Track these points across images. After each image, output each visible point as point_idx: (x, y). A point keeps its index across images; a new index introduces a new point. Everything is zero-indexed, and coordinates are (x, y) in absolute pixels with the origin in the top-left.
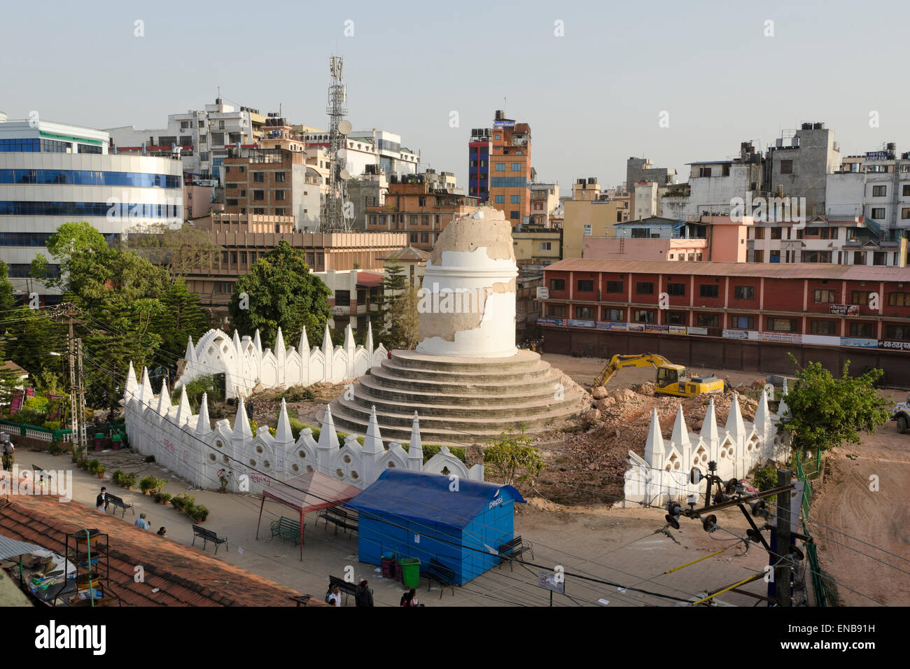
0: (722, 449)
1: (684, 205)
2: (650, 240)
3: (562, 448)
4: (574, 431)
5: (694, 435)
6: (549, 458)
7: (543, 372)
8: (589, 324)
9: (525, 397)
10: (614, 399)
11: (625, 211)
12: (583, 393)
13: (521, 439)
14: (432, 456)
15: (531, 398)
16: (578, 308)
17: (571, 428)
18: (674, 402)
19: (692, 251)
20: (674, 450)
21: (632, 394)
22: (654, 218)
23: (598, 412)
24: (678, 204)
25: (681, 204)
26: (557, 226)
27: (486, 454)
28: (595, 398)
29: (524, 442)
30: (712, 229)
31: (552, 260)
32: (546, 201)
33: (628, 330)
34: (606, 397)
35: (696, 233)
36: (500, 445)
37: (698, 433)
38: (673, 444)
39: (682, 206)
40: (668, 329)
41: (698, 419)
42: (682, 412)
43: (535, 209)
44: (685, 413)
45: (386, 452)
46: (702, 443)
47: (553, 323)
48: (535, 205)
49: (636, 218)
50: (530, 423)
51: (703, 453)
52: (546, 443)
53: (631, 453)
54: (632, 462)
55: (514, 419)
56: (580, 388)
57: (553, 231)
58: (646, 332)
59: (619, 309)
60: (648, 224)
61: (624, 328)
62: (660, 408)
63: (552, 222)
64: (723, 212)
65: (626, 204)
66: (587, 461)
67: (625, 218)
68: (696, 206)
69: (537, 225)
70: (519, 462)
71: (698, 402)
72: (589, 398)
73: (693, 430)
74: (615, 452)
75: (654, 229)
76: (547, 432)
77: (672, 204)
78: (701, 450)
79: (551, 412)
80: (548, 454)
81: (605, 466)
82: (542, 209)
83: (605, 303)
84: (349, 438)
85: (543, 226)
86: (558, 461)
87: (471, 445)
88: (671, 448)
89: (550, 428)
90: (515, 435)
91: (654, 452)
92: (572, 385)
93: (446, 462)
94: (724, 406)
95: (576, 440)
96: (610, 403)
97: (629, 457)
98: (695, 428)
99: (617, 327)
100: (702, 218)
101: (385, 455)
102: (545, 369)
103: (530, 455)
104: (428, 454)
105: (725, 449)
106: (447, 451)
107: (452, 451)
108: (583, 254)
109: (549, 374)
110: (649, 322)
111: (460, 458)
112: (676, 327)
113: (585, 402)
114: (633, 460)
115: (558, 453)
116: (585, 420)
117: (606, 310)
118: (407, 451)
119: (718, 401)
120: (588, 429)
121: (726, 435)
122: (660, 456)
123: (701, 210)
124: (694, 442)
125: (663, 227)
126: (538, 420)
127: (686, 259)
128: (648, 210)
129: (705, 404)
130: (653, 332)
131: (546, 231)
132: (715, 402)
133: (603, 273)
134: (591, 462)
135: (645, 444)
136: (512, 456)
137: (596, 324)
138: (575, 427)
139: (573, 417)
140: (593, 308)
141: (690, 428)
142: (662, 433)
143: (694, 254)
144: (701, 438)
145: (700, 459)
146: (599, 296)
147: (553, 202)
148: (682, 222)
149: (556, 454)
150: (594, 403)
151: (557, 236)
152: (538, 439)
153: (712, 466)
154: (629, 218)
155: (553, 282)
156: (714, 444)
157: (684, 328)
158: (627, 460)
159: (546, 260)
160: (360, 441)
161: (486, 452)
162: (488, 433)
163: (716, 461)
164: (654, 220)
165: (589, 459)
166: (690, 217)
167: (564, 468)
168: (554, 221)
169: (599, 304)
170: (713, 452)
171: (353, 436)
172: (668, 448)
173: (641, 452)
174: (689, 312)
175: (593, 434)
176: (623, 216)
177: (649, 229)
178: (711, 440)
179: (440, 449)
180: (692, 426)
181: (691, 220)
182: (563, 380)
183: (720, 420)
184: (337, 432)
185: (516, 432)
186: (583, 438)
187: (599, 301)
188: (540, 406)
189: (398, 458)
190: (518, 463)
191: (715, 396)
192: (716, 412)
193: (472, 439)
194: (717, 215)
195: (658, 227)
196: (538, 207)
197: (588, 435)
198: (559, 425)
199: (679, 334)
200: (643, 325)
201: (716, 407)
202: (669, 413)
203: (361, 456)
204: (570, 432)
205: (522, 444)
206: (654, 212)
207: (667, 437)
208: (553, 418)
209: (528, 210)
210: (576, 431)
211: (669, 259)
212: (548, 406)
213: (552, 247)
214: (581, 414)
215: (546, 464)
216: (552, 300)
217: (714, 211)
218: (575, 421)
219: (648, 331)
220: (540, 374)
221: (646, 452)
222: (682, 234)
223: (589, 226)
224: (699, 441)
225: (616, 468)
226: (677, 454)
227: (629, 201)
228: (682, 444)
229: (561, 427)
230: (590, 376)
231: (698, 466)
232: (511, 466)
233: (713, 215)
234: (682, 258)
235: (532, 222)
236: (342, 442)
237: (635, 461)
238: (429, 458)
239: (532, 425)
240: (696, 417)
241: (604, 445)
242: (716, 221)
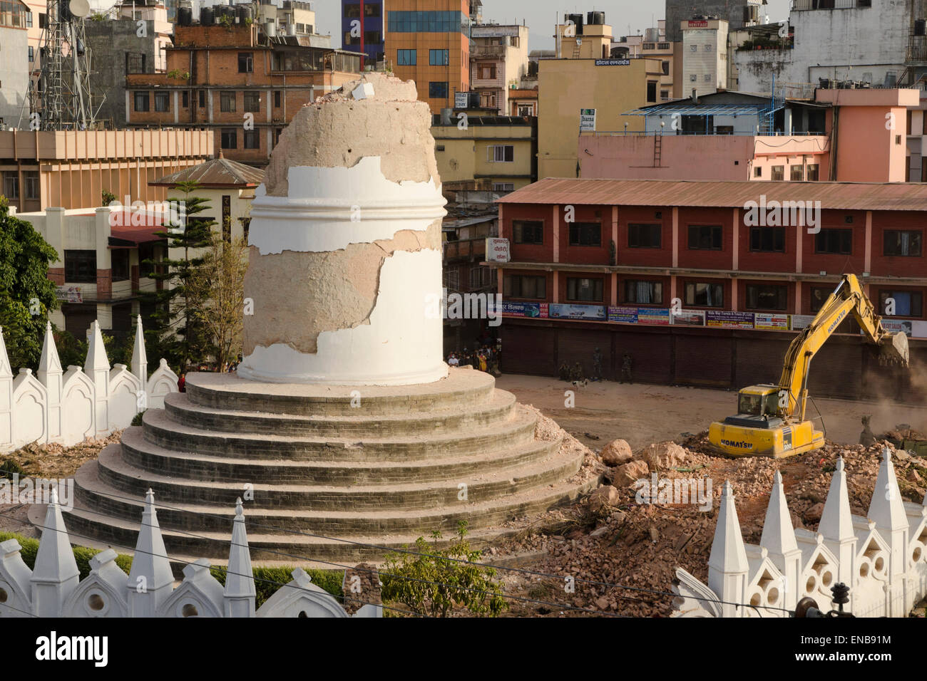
0: (861, 560)
1: (781, 66)
2: (715, 139)
3: (541, 567)
4: (565, 531)
5: (806, 533)
6: (515, 589)
7: (501, 413)
8: (593, 312)
9: (464, 465)
10: (645, 465)
11: (664, 80)
12: (582, 454)
13: (458, 550)
14: (273, 591)
15: (476, 466)
16: (569, 279)
17: (560, 525)
18: (765, 467)
19: (798, 161)
20: (767, 565)
21: (682, 453)
22: (721, 93)
23: (613, 493)
24: (769, 64)
25: (775, 65)
26: (524, 113)
27: (386, 584)
28: (608, 463)
29: (464, 557)
30: (837, 115)
31: (516, 183)
32: (502, 59)
33: (671, 322)
34: (629, 460)
35: (805, 123)
36: (415, 565)
37: (815, 529)
38: (765, 553)
39: (778, 69)
40: (752, 320)
41: (814, 501)
42: (781, 486)
43: (480, 77)
44: (786, 489)
45: (177, 585)
46: (821, 549)
47: (519, 311)
48: (480, 69)
49: (686, 94)
50: (475, 517)
51: (825, 569)
52: (507, 558)
53: (681, 572)
54: (682, 591)
55: (442, 510)
56: (576, 443)
57: (517, 122)
58: (710, 326)
59: (653, 280)
60: (711, 106)
61: (663, 318)
62: (739, 481)
63: (515, 104)
64: (859, 80)
65: (665, 65)
66: (593, 591)
67: (664, 94)
68: (806, 68)
69: (483, 110)
70: (455, 597)
71: (815, 467)
72: (594, 463)
73: (805, 523)
74: (649, 572)
75: (722, 117)
76: (510, 535)
77: (758, 66)
78: (819, 563)
79: (517, 494)
80: (513, 580)
81: (628, 601)
82: (493, 76)
83: (626, 269)
84: (99, 557)
85: (496, 111)
86: (534, 595)
87: (354, 565)
88: (760, 560)
89: (516, 527)
90: (444, 544)
91: (726, 570)
92: (560, 438)
93: (302, 602)
94: (866, 474)
95: (570, 550)
96: (638, 472)
97: (677, 582)
98: (808, 519)
99: (649, 318)
100: (819, 92)
101: (176, 591)
102: (505, 406)
103: (476, 582)
104: (267, 585)
105: (866, 559)
106: (305, 578)
107: (315, 578)
108: (578, 169)
109: (512, 416)
110: (715, 305)
111: (331, 593)
112: (769, 316)
113: (588, 471)
114: (686, 586)
115: (534, 576)
116: (586, 508)
117: (627, 283)
118: (222, 581)
119: (853, 463)
120: (593, 527)
121: (869, 531)
122: (739, 578)
123: (816, 76)
124: (806, 546)
125: (740, 112)
126: (492, 511)
127: (787, 177)
128: (709, 78)
129: (826, 470)
130: (723, 326)
131: (503, 122)
132: (847, 465)
133: (620, 207)
134: (601, 594)
135: (709, 554)
136: (440, 587)
137: (607, 311)
138: (568, 523)
139: (564, 502)
140: (602, 279)
141: (799, 520)
142: (743, 530)
143: (802, 167)
144: (820, 539)
145: (819, 581)
146: (613, 256)
147: (514, 63)
148: (777, 101)
149: (529, 578)
150: (605, 473)
151: (526, 132)
152: (493, 550)
153: (840, 593)
154: (671, 93)
155: (519, 228)
156: (845, 550)
157: (785, 316)
158: (673, 588)
159: (503, 182)
160: (123, 564)
161: (386, 579)
162: (390, 539)
163: (848, 584)
164: (722, 97)
165: (597, 587)
166: (795, 92)
167: (546, 607)
168: (520, 102)
169: (613, 271)
170: (844, 566)
171: (106, 556)
172: (754, 561)
173: (701, 571)
174: (793, 284)
175: (604, 536)
176: (659, 89)
177: (711, 117)
178: (839, 542)
179: (291, 576)
180: (802, 514)
181: (796, 97)
182: (542, 427)
183: (856, 502)
184: (72, 545)
185: (447, 537)
186: (582, 544)
187: (613, 264)
188: (493, 481)
189: (204, 597)
190: (453, 600)
191: (847, 453)
192: (849, 486)
193: (357, 553)
194: (848, 87)
195: (730, 112)
196: (486, 72)
197: (594, 539)
198: (534, 520)
199: (774, 329)
200: (702, 313)
201: (849, 476)
202: (757, 489)
203: (126, 596)
204: (558, 533)
205: (460, 561)
206: (721, 81)
207: (752, 538)
208: (522, 505)
209: (465, 78)
210: (569, 531)
211: (753, 178)
212: (513, 483)
213: (516, 154)
214: (580, 496)
215: (508, 600)
216: (519, 265)
217: (841, 79)
218: (568, 511)
219: (711, 325)
220: (494, 416)
221: (711, 571)
222: (779, 126)
223: (590, 112)
224: (815, 544)
225: (651, 604)
226: (773, 572)
227: (671, 60)
228: (783, 551)
229: (539, 524)
230: (597, 419)
231: (814, 596)
232: (437, 606)
233: (840, 86)
234: (777, 175)
235: (474, 104)
236: (84, 566)
237: (690, 590)
238: (267, 596)
239: (479, 523)
240: (810, 497)
241: (626, 557)
242: (846, 98)
